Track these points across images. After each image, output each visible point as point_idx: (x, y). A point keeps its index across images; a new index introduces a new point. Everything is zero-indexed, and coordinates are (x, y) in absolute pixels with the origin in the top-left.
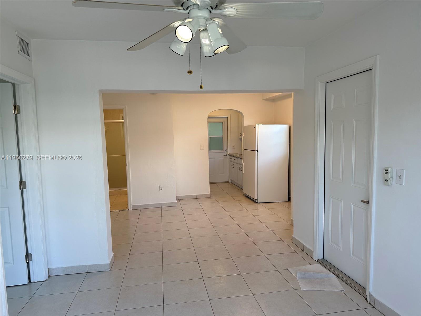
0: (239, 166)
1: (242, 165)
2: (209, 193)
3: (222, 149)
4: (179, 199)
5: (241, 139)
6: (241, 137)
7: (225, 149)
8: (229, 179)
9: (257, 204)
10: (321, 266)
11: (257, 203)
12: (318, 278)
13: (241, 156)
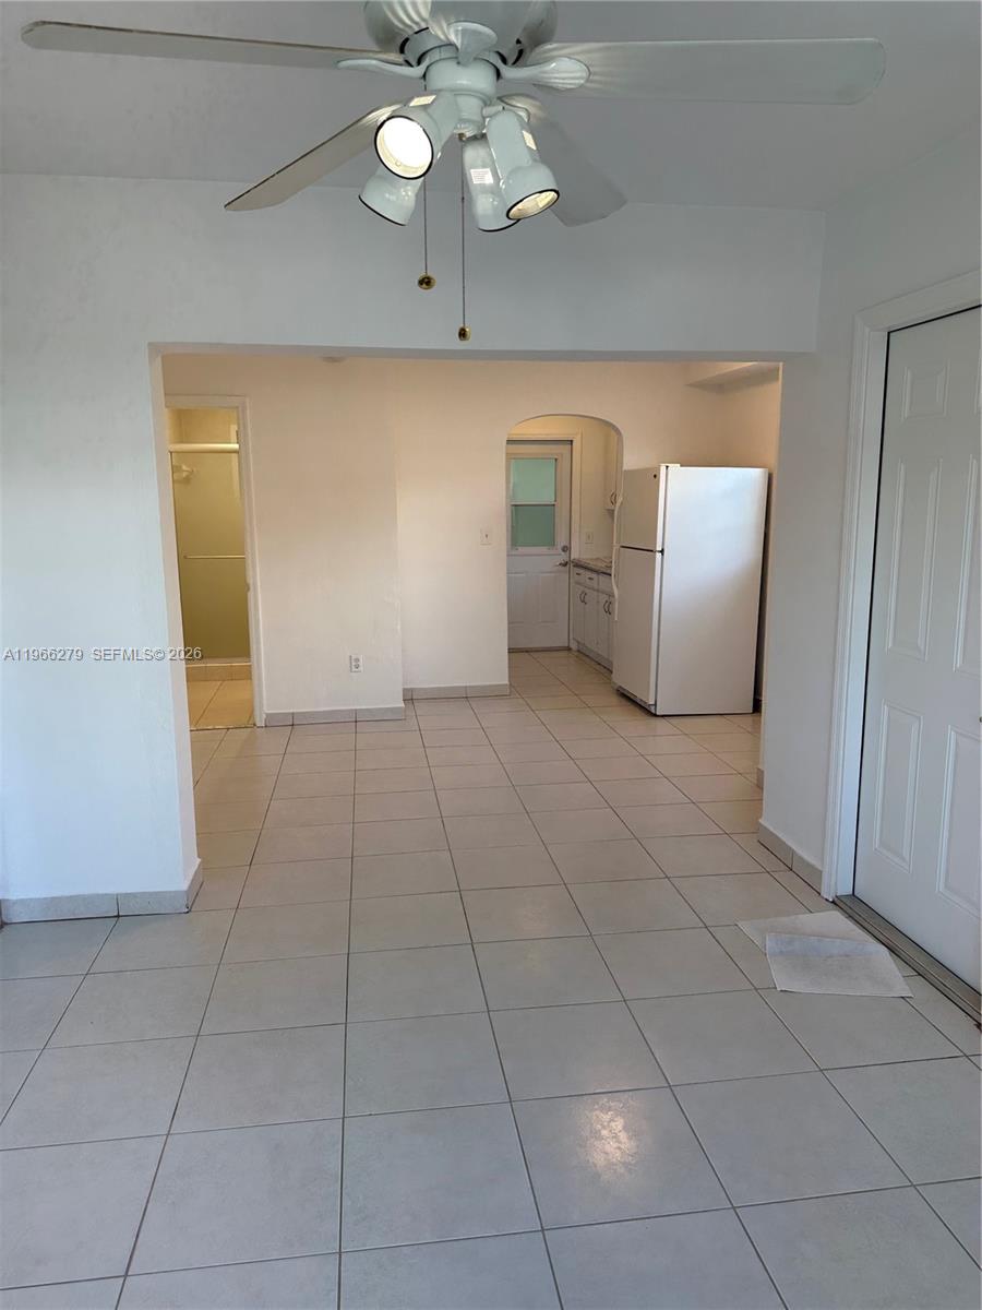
0: (604, 599)
1: (614, 596)
2: (507, 682)
3: (552, 543)
4: (410, 697)
5: (611, 512)
6: (611, 507)
7: (562, 545)
8: (572, 641)
9: (654, 720)
10: (843, 917)
11: (655, 715)
12: (831, 956)
13: (611, 567)
